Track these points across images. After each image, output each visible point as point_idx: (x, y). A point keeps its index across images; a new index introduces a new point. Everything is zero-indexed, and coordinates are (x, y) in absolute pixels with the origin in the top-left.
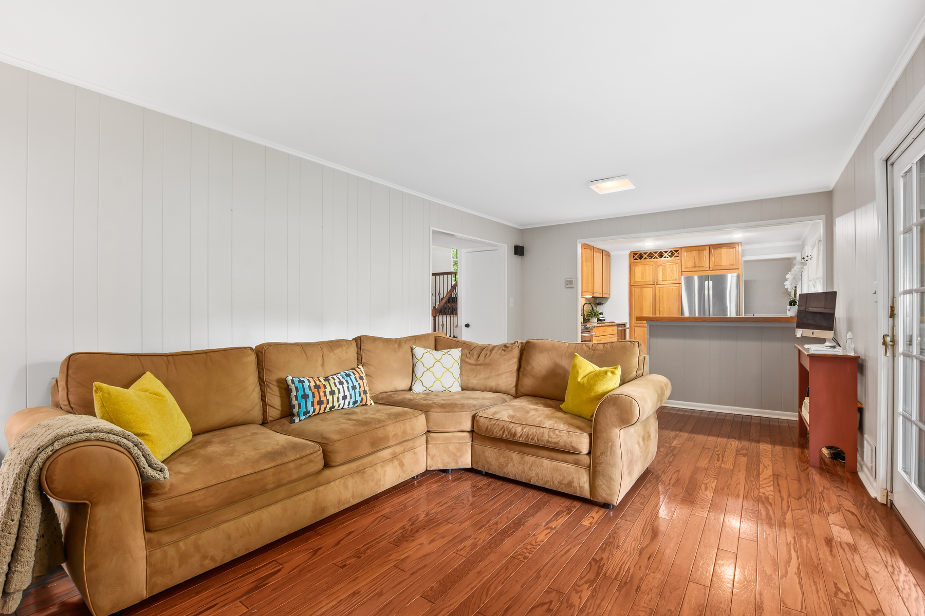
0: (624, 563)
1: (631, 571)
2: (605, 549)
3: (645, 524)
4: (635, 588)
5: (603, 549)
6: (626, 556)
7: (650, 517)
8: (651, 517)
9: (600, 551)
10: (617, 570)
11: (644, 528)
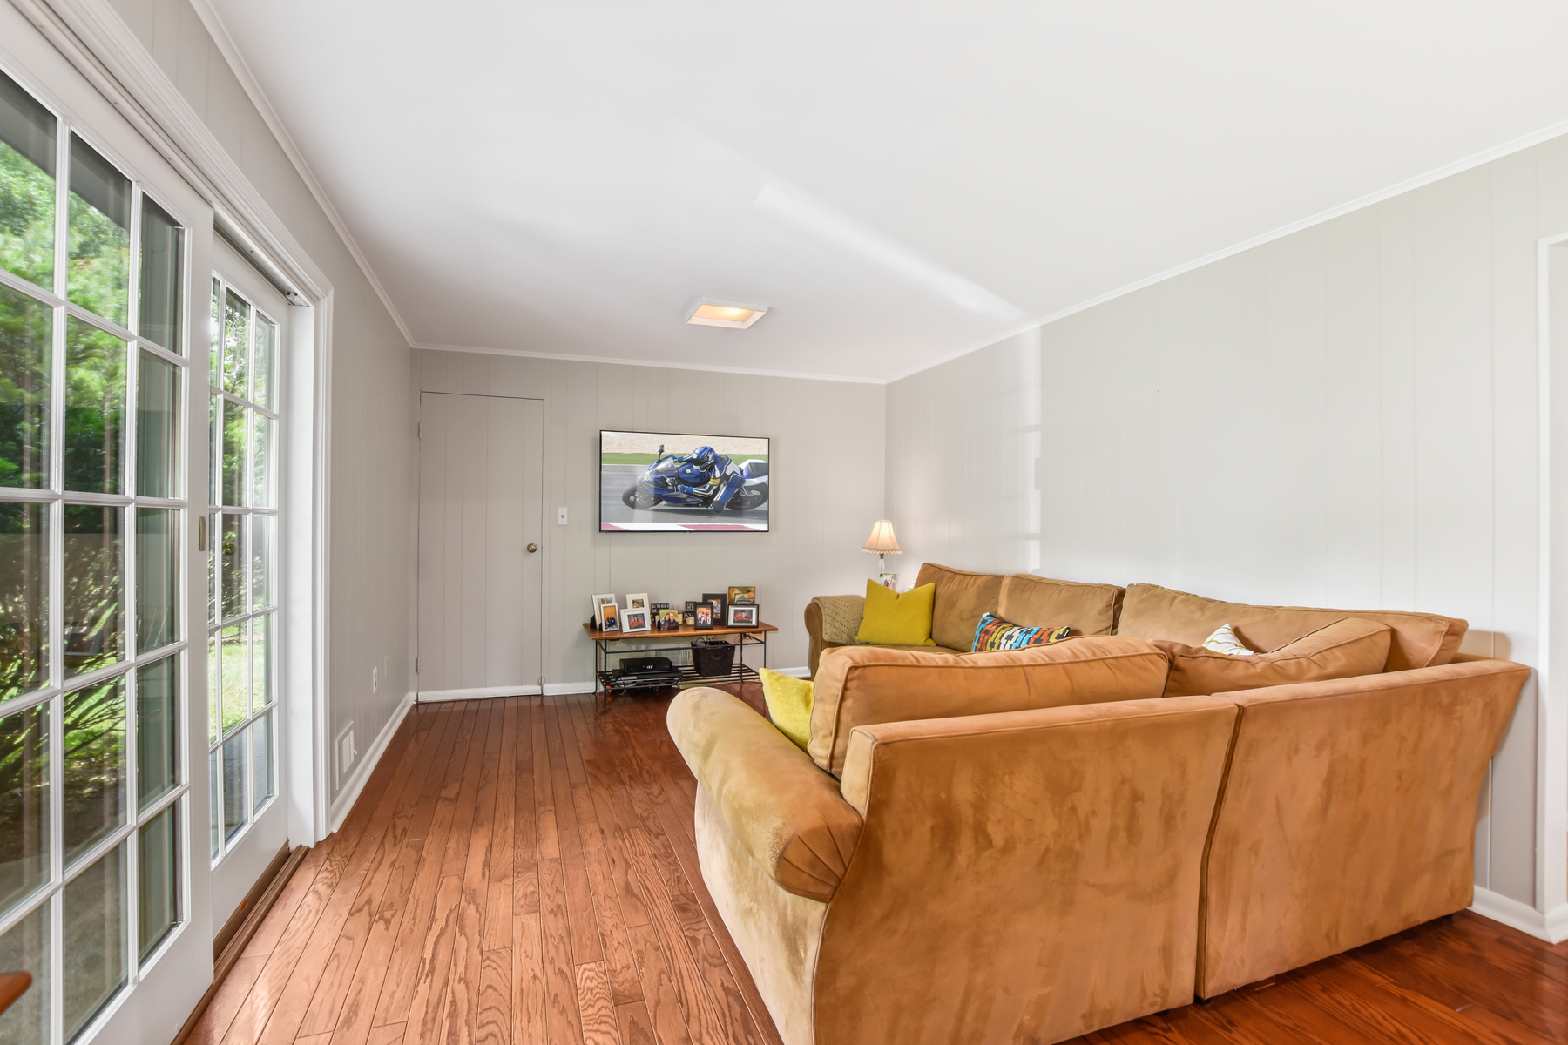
0: (634, 845)
1: (620, 842)
2: (665, 848)
3: (654, 901)
4: (606, 831)
5: (667, 847)
6: (638, 852)
7: (660, 919)
8: (658, 920)
9: (667, 843)
10: (633, 836)
11: (651, 895)
